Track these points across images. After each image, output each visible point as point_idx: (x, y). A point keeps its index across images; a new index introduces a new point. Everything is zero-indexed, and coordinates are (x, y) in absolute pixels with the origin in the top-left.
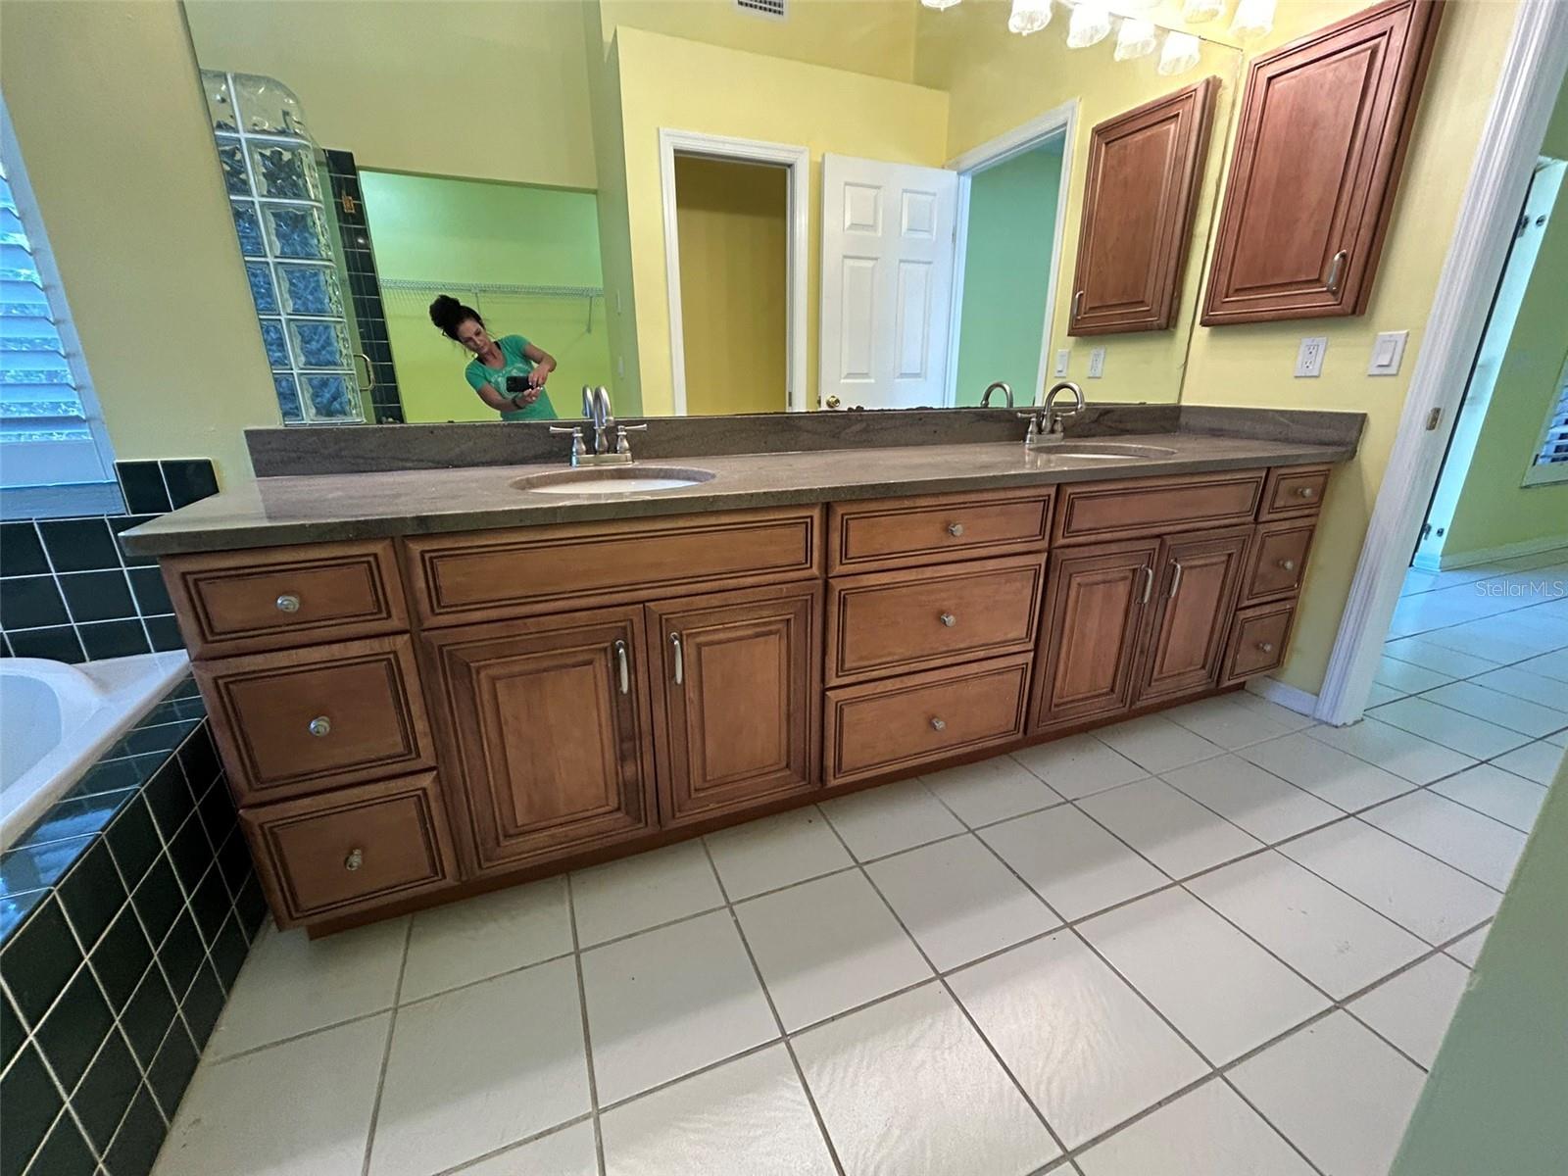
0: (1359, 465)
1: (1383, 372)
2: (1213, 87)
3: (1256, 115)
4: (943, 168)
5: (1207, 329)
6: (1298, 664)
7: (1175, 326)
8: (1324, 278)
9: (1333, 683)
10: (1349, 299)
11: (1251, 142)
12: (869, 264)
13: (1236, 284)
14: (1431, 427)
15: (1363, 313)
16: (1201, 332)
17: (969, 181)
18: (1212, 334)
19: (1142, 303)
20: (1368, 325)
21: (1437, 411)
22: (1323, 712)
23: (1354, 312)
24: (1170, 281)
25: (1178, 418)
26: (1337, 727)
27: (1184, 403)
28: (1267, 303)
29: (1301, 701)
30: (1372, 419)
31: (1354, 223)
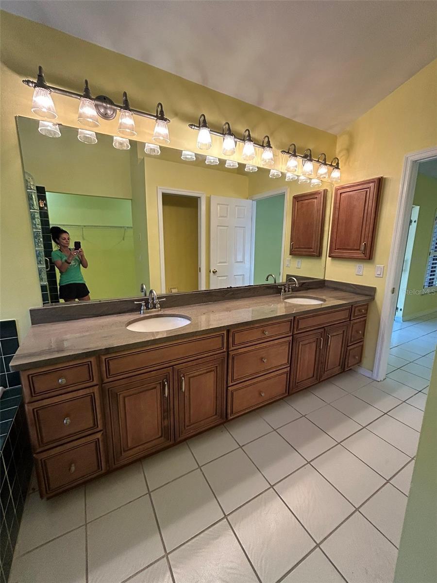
0: (376, 303)
1: (378, 276)
2: (326, 191)
3: (338, 202)
4: (247, 199)
5: (330, 258)
6: (366, 361)
7: (321, 256)
8: (361, 249)
9: (376, 370)
10: (368, 255)
11: (337, 209)
12: (226, 228)
13: (337, 247)
14: (393, 293)
15: (372, 259)
16: (329, 259)
17: (255, 203)
18: (332, 259)
19: (311, 248)
20: (373, 263)
21: (394, 288)
22: (374, 377)
23: (369, 259)
24: (319, 243)
25: (324, 283)
26: (379, 382)
27: (326, 279)
28: (346, 253)
29: (368, 374)
30: (377, 288)
31: (367, 235)
